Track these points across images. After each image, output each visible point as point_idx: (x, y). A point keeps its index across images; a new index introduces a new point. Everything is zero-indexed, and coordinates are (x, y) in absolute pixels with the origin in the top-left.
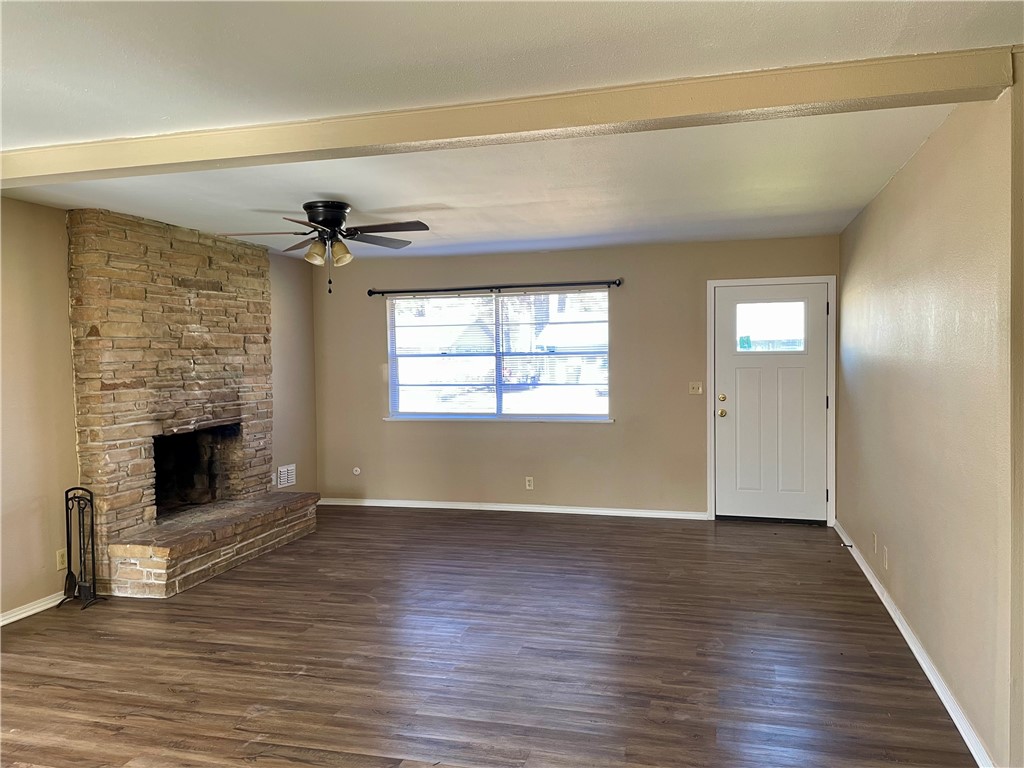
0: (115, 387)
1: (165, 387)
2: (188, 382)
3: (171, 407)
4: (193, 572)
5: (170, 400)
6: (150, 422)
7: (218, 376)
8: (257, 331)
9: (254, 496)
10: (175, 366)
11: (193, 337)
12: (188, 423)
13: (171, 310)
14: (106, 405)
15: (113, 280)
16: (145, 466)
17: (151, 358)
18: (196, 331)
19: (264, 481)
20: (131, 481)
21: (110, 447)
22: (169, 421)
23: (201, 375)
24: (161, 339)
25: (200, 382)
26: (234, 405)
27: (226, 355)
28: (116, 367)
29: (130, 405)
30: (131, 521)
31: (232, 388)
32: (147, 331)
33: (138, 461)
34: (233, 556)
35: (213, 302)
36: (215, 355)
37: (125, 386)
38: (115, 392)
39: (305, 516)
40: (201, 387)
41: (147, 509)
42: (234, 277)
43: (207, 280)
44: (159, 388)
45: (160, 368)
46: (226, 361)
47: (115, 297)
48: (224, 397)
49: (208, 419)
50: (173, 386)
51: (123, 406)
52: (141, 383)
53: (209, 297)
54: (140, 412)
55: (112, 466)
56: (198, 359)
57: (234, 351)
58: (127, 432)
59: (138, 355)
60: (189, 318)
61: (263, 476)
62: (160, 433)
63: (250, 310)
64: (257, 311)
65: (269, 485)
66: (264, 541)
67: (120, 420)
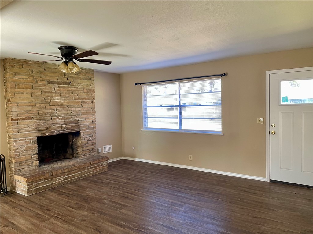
0: (18, 119)
1: (42, 119)
2: (54, 117)
3: (45, 126)
4: (41, 186)
5: (45, 124)
6: (35, 132)
7: (68, 115)
8: (89, 99)
9: (86, 157)
10: (47, 112)
11: (56, 102)
12: (54, 132)
13: (45, 92)
14: (14, 126)
15: (17, 82)
16: (33, 147)
17: (35, 109)
18: (57, 99)
19: (92, 151)
20: (26, 152)
21: (16, 141)
22: (45, 131)
23: (60, 115)
24: (41, 103)
25: (59, 117)
26: (76, 125)
27: (73, 108)
28: (18, 113)
29: (26, 126)
30: (26, 166)
31: (76, 119)
32: (33, 100)
33: (29, 145)
34: (63, 180)
35: (66, 89)
36: (67, 108)
37: (23, 119)
38: (18, 121)
39: (102, 165)
40: (60, 119)
41: (35, 162)
42: (76, 80)
43: (63, 81)
44: (40, 120)
45: (39, 113)
46: (72, 109)
47: (18, 88)
48: (71, 122)
49: (63, 130)
50: (46, 119)
51: (22, 126)
52: (30, 118)
53: (64, 87)
54: (30, 128)
55: (17, 147)
56: (58, 109)
57: (76, 106)
58: (23, 135)
59: (29, 108)
60: (54, 95)
61: (92, 150)
62: (40, 135)
63: (84, 91)
64: (88, 92)
65: (94, 153)
67: (20, 131)
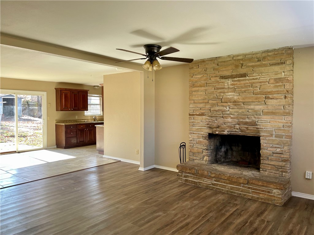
0: (193, 115)
1: (213, 116)
2: (225, 116)
3: (216, 124)
5: (216, 121)
6: (207, 128)
7: (243, 114)
8: (278, 92)
9: (268, 174)
10: (217, 109)
11: (228, 98)
12: (224, 132)
13: (218, 89)
14: (191, 120)
15: (194, 82)
16: (203, 142)
17: (208, 106)
18: (230, 95)
19: (281, 170)
20: (198, 145)
21: (191, 133)
22: (215, 129)
23: (232, 113)
24: (213, 99)
25: (231, 116)
26: (254, 128)
27: (250, 105)
28: (194, 109)
29: (199, 121)
30: (198, 158)
31: (253, 120)
32: (206, 97)
33: (201, 140)
34: (210, 184)
35: (242, 82)
36: (242, 105)
37: (197, 115)
38: (193, 116)
40: (232, 118)
41: (205, 157)
42: (257, 69)
43: (238, 74)
44: (212, 117)
45: (211, 110)
46: (249, 107)
47: (194, 87)
48: (246, 123)
49: (236, 131)
50: (217, 117)
51: (197, 122)
52: (202, 114)
53: (239, 81)
54: (202, 124)
55: (191, 139)
56: (231, 107)
57: (256, 103)
58: (197, 129)
59: (201, 105)
60: (226, 91)
62: (211, 132)
63: (270, 83)
64: (277, 82)
65: (284, 174)
66: (232, 188)
67: (195, 126)
